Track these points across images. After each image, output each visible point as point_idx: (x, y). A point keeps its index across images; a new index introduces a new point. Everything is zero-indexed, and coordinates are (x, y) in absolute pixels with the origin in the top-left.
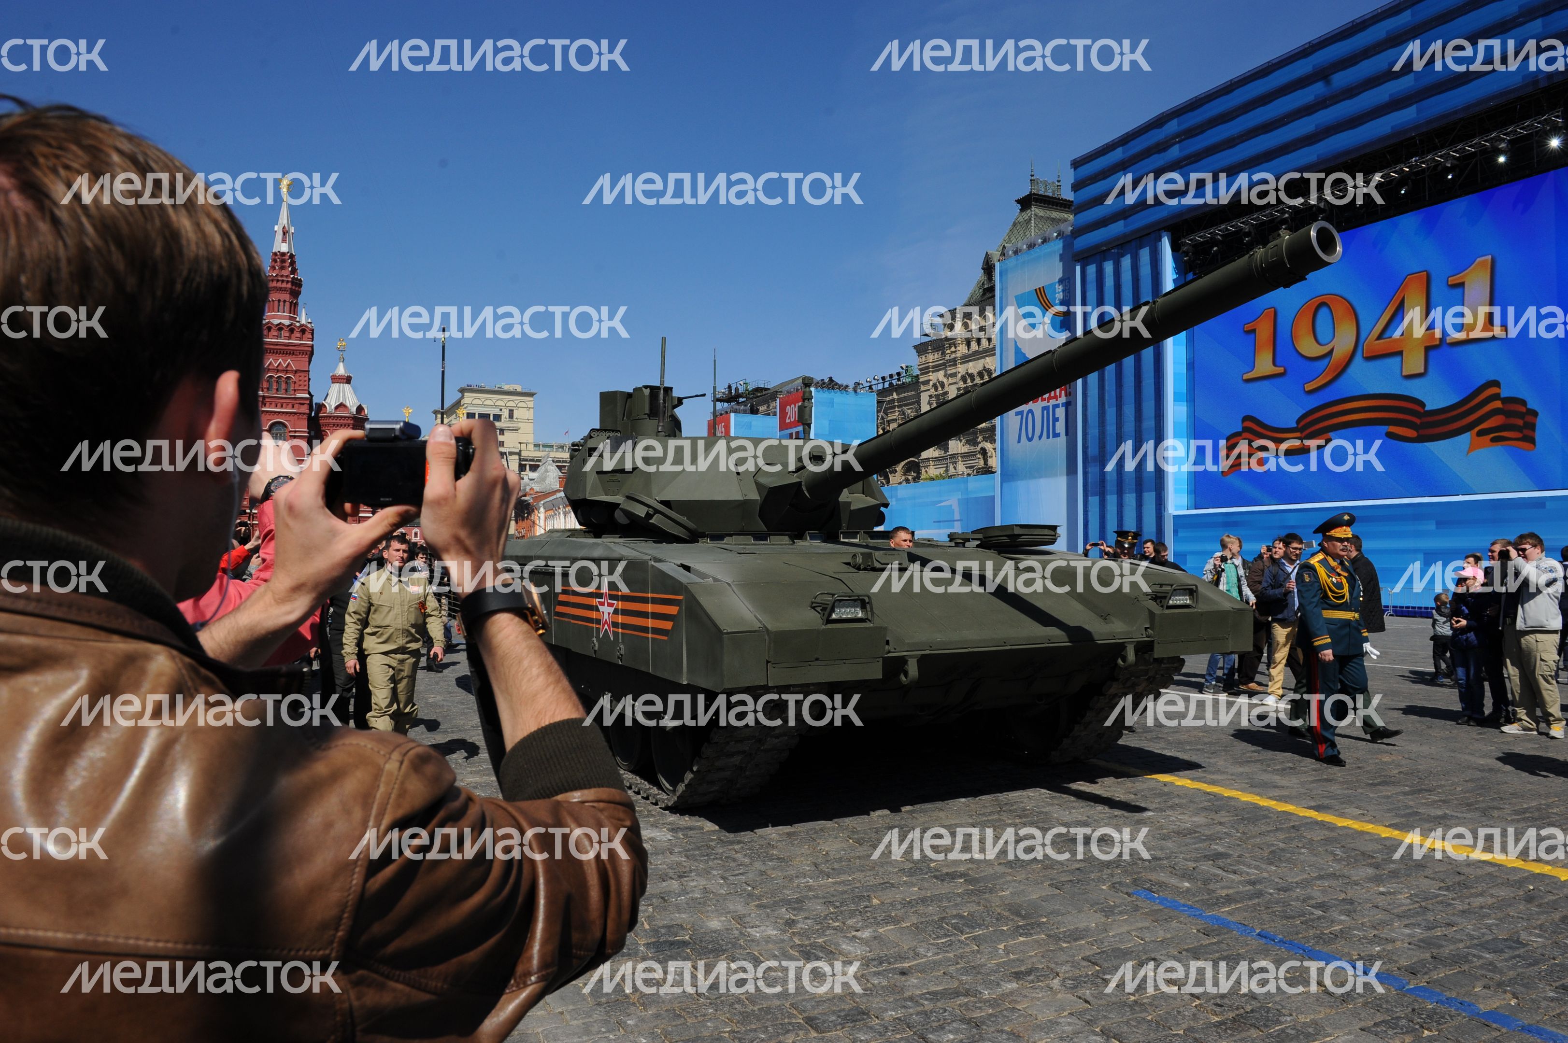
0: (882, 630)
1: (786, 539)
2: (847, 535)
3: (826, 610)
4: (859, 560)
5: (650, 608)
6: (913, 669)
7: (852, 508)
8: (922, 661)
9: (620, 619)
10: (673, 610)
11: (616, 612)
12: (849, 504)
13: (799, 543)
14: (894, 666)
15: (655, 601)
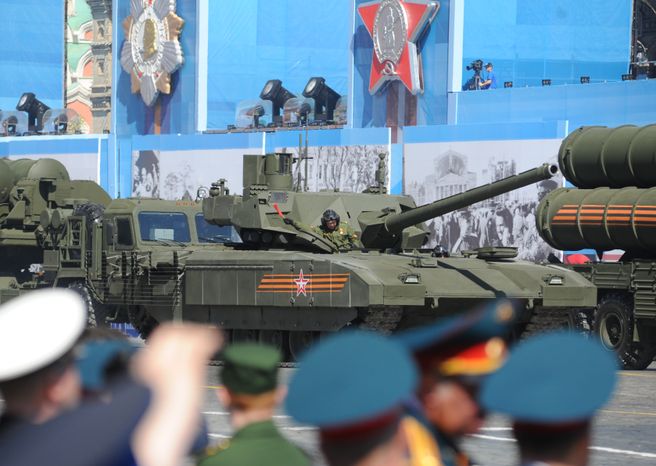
0: (424, 287)
1: (377, 252)
2: (407, 251)
3: (403, 279)
4: (415, 263)
5: (331, 280)
6: (436, 303)
7: (410, 235)
8: (440, 300)
9: (311, 286)
10: (345, 280)
11: (309, 283)
12: (408, 234)
13: (383, 255)
14: (429, 301)
15: (333, 277)
